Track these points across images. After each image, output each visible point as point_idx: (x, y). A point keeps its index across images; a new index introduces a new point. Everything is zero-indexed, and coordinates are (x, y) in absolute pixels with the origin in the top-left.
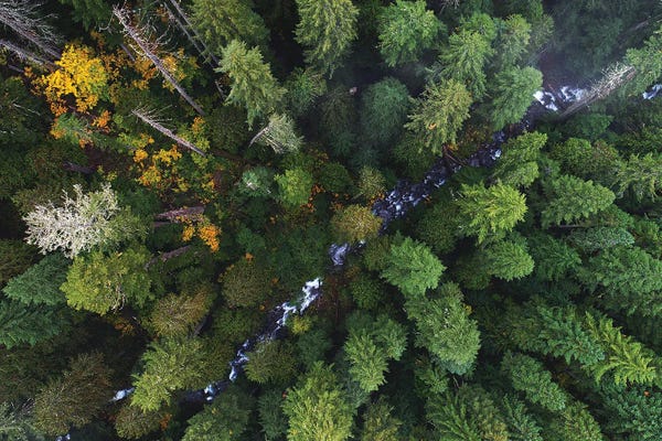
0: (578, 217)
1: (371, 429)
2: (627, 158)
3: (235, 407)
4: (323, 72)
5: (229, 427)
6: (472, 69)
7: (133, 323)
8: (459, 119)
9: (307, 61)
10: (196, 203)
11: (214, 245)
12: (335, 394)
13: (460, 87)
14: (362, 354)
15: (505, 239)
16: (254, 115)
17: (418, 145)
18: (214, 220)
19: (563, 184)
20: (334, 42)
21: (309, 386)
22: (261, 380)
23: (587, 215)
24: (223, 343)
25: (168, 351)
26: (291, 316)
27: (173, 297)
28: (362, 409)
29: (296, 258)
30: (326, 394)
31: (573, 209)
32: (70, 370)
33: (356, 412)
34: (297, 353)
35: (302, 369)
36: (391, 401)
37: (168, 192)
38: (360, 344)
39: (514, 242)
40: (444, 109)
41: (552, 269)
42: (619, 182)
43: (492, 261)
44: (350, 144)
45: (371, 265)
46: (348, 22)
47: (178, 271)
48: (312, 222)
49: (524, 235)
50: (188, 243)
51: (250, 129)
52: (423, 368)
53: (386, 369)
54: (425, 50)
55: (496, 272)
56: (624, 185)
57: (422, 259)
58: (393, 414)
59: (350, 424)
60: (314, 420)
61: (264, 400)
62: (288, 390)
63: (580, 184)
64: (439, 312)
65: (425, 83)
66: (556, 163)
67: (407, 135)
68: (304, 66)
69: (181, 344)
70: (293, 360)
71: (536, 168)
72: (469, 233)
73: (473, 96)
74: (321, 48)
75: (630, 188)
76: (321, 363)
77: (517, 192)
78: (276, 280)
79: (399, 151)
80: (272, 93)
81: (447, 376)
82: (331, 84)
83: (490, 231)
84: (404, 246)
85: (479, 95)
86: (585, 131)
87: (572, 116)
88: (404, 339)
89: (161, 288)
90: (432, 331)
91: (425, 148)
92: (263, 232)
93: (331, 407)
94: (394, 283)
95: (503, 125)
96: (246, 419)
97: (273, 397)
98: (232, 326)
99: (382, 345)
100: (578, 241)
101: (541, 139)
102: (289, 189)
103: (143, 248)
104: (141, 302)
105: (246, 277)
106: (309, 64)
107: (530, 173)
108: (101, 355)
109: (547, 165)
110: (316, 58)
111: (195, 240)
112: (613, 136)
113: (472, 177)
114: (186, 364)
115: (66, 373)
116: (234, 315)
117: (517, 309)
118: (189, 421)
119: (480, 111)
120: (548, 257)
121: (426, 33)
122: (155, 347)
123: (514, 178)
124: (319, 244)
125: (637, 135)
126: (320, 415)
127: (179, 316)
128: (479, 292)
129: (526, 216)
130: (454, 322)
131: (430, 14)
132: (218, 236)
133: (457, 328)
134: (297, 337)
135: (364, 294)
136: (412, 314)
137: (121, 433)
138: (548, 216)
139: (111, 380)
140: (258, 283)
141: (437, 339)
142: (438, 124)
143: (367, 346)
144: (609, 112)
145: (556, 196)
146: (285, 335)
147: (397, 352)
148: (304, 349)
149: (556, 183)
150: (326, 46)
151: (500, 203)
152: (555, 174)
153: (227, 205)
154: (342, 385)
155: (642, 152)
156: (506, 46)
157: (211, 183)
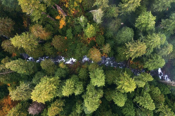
0: (143, 106)
1: (55, 104)
2: (165, 105)
3: (32, 67)
4: (120, 12)
5: (26, 70)
6: (152, 46)
7: (28, 25)
8: (138, 55)
9: (119, 5)
10: (66, 13)
11: (61, 27)
12: (55, 87)
13: (145, 47)
14: (69, 85)
15: (123, 94)
16: (96, 4)
17: (124, 51)
18: (66, 21)
19: (146, 95)
20: (128, 7)
21: (51, 79)
22: (42, 68)
23: (145, 107)
24: (42, 51)
25: (29, 37)
26: (62, 61)
27: (42, 27)
28: (58, 98)
29: (75, 49)
30: (53, 85)
31: (143, 103)
32: (5, 19)
33: (56, 97)
34: (56, 71)
35: (53, 75)
36: (65, 103)
37: (62, 3)
38: (71, 82)
39: (124, 96)
40: (137, 48)
41: (126, 112)
42: (159, 108)
43: (116, 95)
44: (110, 36)
45: (90, 68)
46: (135, 5)
47: (48, 23)
48: (86, 45)
49: (128, 97)
50: (56, 20)
51: (93, 6)
52: (79, 104)
53: (71, 94)
54: (145, 31)
55: (114, 99)
56: (159, 110)
57: (102, 77)
58: (63, 107)
59: (52, 98)
60: (45, 88)
61: (39, 73)
62: (46, 76)
63: (150, 99)
64: (94, 94)
65: (139, 38)
66: (150, 89)
67: (124, 47)
68: (117, 6)
69: (34, 39)
70: (53, 71)
71: (144, 85)
72: (117, 84)
73: (146, 53)
74: (124, 5)
75: (160, 112)
76: (59, 78)
77: (135, 85)
78: (66, 50)
79: (119, 49)
80: (105, 3)
81: (82, 111)
82: (119, 17)
83: (121, 88)
84: (100, 70)
85: (147, 54)
86: (162, 89)
87: (162, 83)
88: (81, 92)
89: (41, 22)
90: (88, 96)
91: (125, 54)
92: (74, 36)
93: (51, 89)
94: (91, 77)
95: (146, 67)
96: (31, 73)
97: (41, 74)
98: (47, 49)
99: (75, 88)
100: (138, 112)
101: (151, 79)
102: (89, 29)
103: (45, 8)
104: (34, 20)
105: (61, 41)
106: (118, 7)
107: (142, 85)
108: (14, 23)
109: (147, 88)
110: (121, 6)
111: (58, 21)
112: (167, 97)
113: (129, 73)
114: (30, 45)
115: (3, 18)
116: (51, 47)
117: (111, 113)
118: (19, 59)
119: (144, 59)
120: (128, 108)
121: (149, 26)
122: (27, 34)
123: (137, 82)
124: (83, 52)
125: (172, 103)
126: (48, 88)
127: (39, 32)
128: (107, 100)
129: (132, 92)
130: (95, 99)
131: (154, 23)
132: (64, 26)
133: (94, 101)
134: (59, 67)
135: (82, 73)
136: (88, 88)
137: (2, 45)
138: (137, 99)
139: (11, 31)
140: (62, 45)
141: (88, 99)
142: (133, 51)
143: (72, 84)
144: (171, 91)
145: (143, 96)
146: (57, 64)
147: (77, 93)
148: (58, 71)
149: (145, 93)
150: (126, 5)
151: (129, 83)
152: (147, 91)
153: (72, 21)
154: (58, 87)
155: (170, 107)
156: (163, 50)
157: (73, 12)
